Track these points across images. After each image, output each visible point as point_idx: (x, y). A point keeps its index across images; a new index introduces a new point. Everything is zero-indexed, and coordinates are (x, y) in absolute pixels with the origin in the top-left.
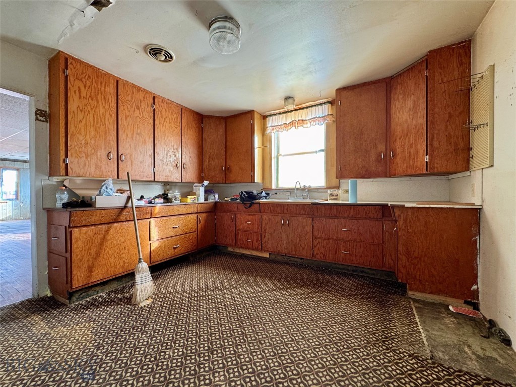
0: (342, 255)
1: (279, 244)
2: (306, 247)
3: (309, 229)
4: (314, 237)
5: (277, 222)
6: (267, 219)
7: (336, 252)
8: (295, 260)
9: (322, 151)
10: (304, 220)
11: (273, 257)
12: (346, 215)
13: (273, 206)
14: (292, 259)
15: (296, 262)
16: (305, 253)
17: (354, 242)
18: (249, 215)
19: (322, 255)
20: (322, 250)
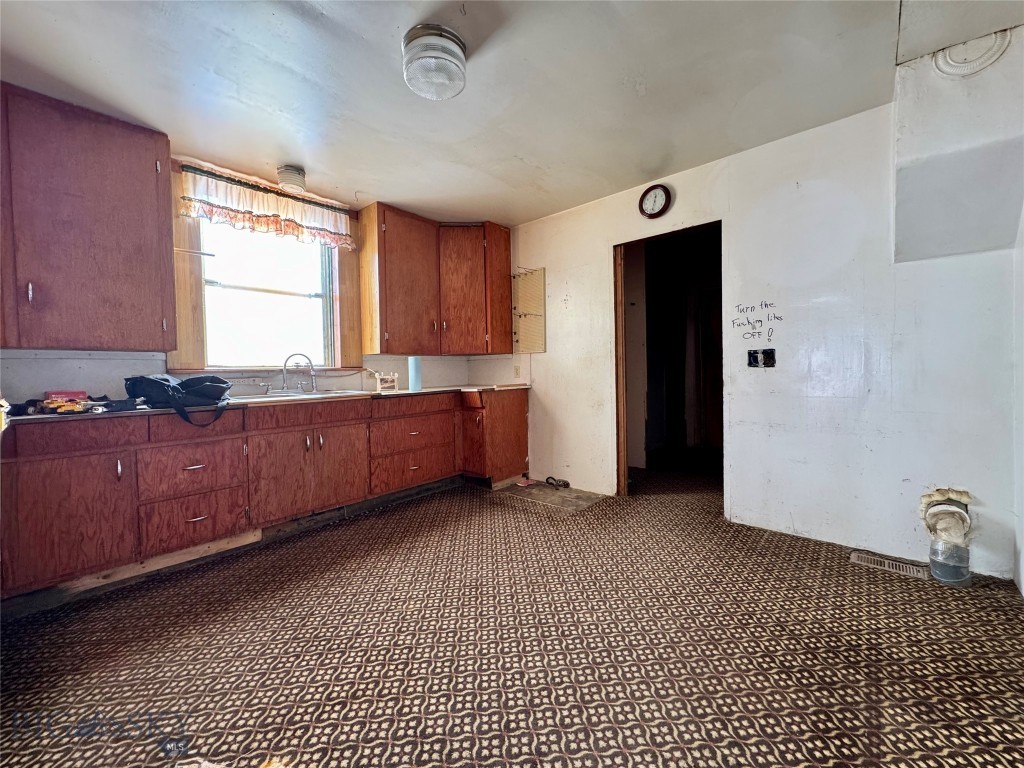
0: (411, 473)
1: (300, 494)
2: (357, 480)
3: (361, 445)
4: (371, 457)
5: (293, 446)
6: (263, 443)
7: (403, 472)
8: (327, 516)
9: (317, 296)
10: (352, 430)
11: (272, 533)
12: (418, 410)
13: (285, 411)
14: (319, 518)
15: (329, 519)
16: (356, 492)
17: (424, 448)
18: (198, 445)
19: (383, 485)
20: (384, 476)
